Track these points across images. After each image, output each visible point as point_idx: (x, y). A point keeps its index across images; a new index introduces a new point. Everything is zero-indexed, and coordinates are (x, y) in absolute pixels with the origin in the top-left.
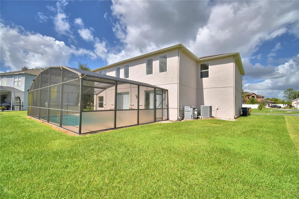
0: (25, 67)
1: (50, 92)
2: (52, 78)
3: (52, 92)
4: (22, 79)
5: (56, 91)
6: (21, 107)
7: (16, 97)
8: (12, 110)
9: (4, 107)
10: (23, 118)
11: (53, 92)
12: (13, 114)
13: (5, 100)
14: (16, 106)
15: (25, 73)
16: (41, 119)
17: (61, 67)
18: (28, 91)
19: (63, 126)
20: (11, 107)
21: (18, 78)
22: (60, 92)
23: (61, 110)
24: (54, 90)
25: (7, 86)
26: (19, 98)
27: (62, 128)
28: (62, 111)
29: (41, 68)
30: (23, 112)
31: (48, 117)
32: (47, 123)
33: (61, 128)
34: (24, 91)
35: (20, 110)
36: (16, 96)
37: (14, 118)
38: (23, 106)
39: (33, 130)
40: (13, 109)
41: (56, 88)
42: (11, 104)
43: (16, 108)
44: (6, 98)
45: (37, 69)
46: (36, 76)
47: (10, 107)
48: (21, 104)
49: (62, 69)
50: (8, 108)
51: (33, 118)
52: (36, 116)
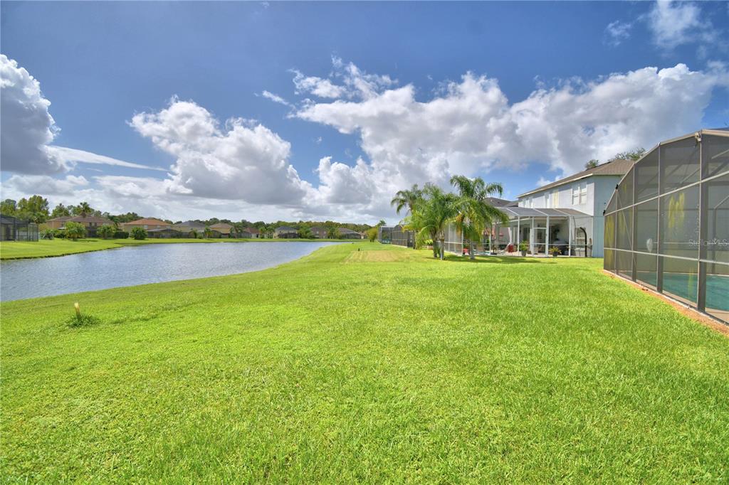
0: (591, 162)
1: (663, 210)
2: (668, 171)
3: (670, 212)
4: (588, 190)
5: (682, 208)
6: (588, 250)
7: (578, 229)
8: (571, 255)
9: (557, 250)
10: (596, 273)
11: (673, 209)
12: (575, 264)
13: (558, 236)
14: (579, 246)
15: (595, 174)
16: (637, 281)
17: (697, 134)
18: (604, 213)
19: (707, 310)
20: (570, 250)
21: (581, 189)
22: (698, 210)
23: (701, 260)
24: (677, 204)
25: (561, 208)
26: (583, 230)
27: (704, 315)
28: (705, 263)
29: (628, 156)
30: (592, 260)
31: (660, 279)
32: (658, 293)
33: (702, 314)
34: (592, 215)
35: (586, 256)
36: (577, 227)
37: (577, 272)
38: (591, 248)
39: (627, 306)
40: (573, 253)
41: (682, 197)
42: (568, 243)
43: (579, 251)
44: (558, 231)
45: (618, 161)
46: (622, 175)
47: (568, 250)
48: (588, 243)
49: (699, 140)
50: (563, 251)
51: (619, 277)
52: (624, 273)
